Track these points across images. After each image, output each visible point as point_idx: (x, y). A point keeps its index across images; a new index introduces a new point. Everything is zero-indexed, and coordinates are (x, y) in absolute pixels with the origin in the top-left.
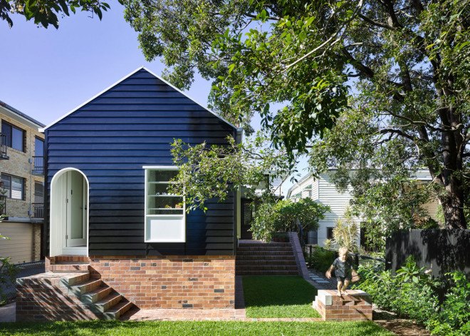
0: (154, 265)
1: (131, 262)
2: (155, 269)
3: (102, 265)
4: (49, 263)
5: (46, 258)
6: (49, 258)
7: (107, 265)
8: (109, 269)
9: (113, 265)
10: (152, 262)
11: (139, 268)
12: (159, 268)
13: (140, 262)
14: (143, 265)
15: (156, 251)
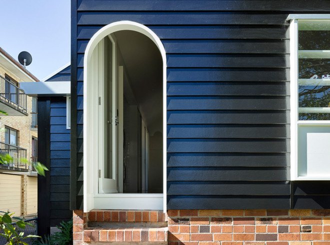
0: (307, 230)
1: (258, 223)
2: (309, 238)
3: (194, 229)
4: (81, 225)
5: (75, 215)
6: (81, 215)
7: (205, 229)
8: (210, 238)
9: (217, 230)
10: (302, 224)
11: (274, 237)
12: (317, 237)
13: (276, 224)
14: (283, 230)
15: (311, 200)
